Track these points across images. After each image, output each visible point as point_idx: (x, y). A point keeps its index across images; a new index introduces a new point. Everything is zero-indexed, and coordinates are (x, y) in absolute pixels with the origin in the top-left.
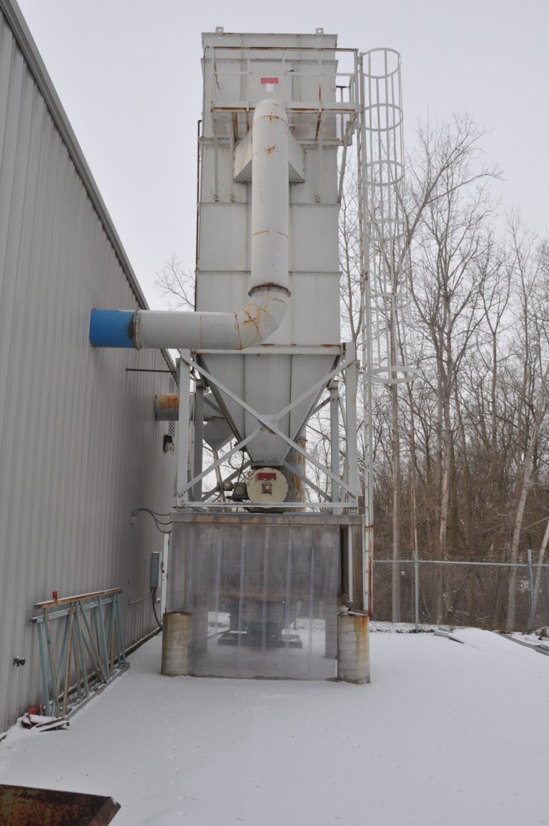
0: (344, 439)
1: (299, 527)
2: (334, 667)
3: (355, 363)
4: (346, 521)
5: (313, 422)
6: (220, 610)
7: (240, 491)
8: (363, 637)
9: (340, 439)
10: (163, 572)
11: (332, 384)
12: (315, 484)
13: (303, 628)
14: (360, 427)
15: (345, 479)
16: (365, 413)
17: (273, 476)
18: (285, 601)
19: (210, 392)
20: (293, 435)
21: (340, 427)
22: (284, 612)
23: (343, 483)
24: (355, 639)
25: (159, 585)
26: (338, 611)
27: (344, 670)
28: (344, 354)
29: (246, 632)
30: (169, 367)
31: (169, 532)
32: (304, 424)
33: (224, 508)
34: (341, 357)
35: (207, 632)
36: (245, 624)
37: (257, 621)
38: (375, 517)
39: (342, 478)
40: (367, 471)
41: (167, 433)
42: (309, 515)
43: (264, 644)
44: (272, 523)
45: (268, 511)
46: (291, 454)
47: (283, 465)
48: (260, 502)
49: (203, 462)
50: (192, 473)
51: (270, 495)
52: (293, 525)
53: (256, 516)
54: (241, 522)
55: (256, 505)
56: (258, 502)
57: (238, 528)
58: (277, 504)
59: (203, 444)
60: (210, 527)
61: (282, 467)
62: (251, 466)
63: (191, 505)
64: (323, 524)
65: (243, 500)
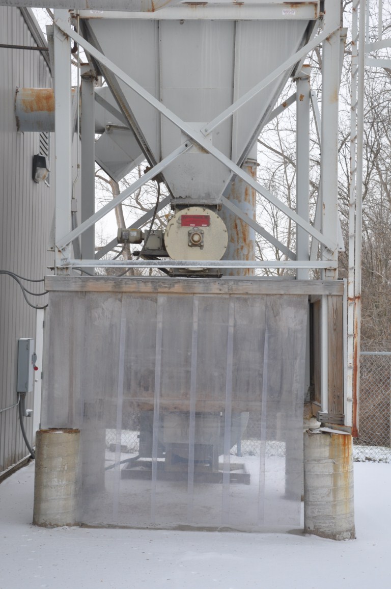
0: (318, 163)
1: (245, 299)
2: (299, 512)
3: (339, 33)
4: (318, 290)
5: (268, 135)
6: (125, 427)
7: (154, 244)
8: (344, 467)
9: (311, 163)
10: (36, 368)
11: (300, 71)
12: (272, 233)
13: (251, 454)
14: (343, 142)
15: (317, 224)
16: (352, 120)
17: (205, 220)
18: (224, 411)
19: (105, 85)
20: (237, 155)
21: (311, 142)
22: (223, 427)
23: (315, 232)
24: (331, 471)
25: (30, 389)
26: (304, 428)
27: (314, 517)
28: (321, 18)
29: (163, 460)
30: (35, 41)
31: (44, 308)
32: (254, 139)
33: (130, 269)
34: (317, 23)
35: (104, 460)
36: (162, 447)
37: (179, 442)
38: (364, 285)
39: (313, 224)
40: (352, 212)
41: (37, 152)
42: (260, 281)
43: (191, 476)
44: (202, 292)
45: (197, 273)
46: (233, 185)
47: (221, 202)
48: (184, 261)
49: (96, 200)
50: (79, 215)
51: (201, 249)
52: (236, 296)
53: (179, 282)
54: (157, 291)
55: (179, 265)
56: (182, 261)
57: (151, 300)
58: (212, 264)
59: (95, 171)
60: (107, 299)
61: (219, 205)
62: (171, 205)
63: (78, 264)
64: (283, 294)
65: (159, 258)
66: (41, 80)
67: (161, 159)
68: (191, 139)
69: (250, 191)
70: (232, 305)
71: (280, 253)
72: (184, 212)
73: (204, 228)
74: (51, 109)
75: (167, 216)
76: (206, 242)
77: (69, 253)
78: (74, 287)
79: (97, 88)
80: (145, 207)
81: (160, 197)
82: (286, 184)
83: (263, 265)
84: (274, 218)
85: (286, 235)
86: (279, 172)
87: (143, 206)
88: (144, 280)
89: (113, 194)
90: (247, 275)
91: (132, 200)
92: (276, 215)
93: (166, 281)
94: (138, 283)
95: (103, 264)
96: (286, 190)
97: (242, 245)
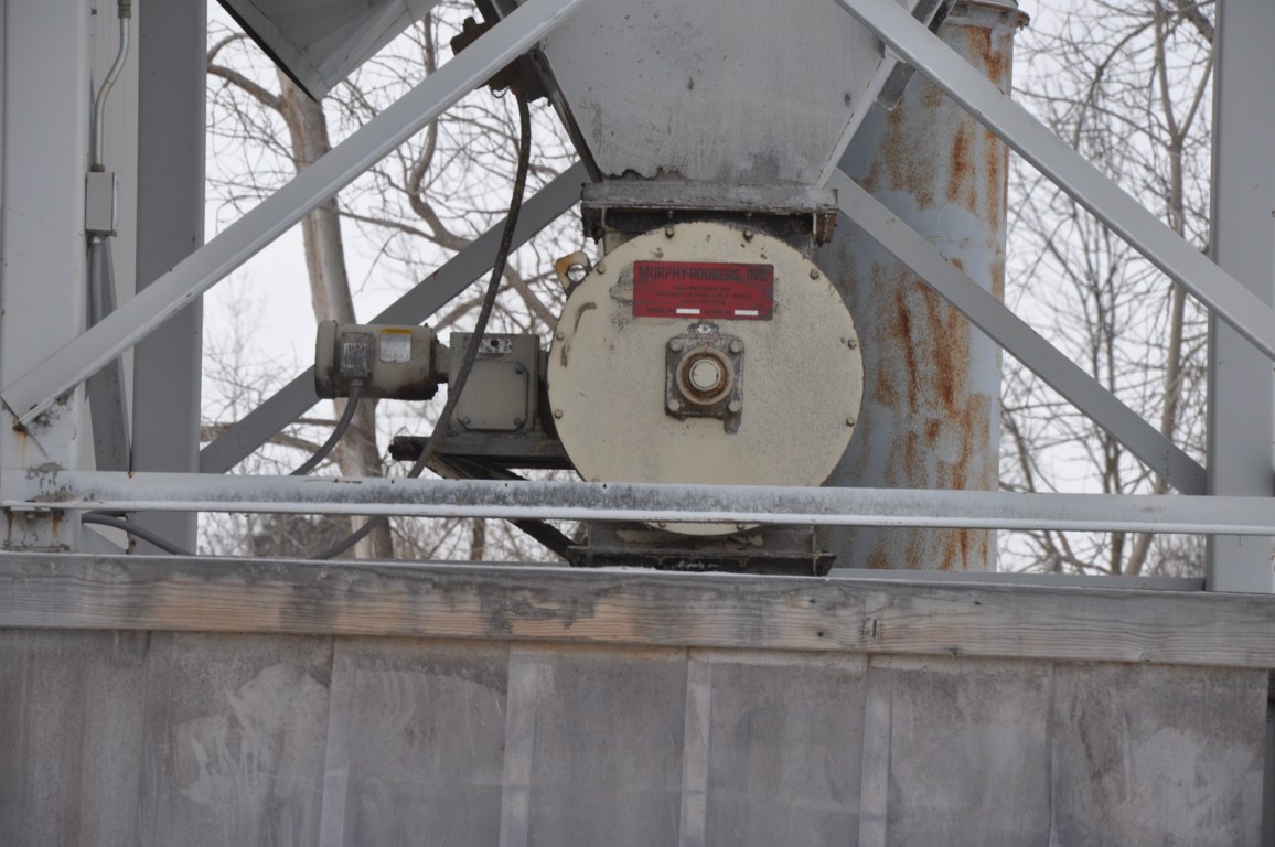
1: (945, 682)
7: (495, 402)
17: (752, 289)
33: (373, 521)
42: (1018, 591)
44: (733, 642)
45: (708, 551)
46: (895, 118)
47: (832, 202)
48: (641, 486)
49: (210, 193)
50: (123, 254)
51: (728, 430)
52: (897, 664)
53: (618, 590)
54: (505, 635)
55: (618, 506)
56: (634, 485)
57: (478, 679)
58: (779, 505)
59: (209, 49)
60: (257, 672)
61: (821, 216)
62: (584, 209)
63: (115, 496)
64: (1138, 664)
65: (518, 472)
69: (978, 152)
70: (878, 709)
71: (1128, 464)
72: (647, 246)
73: (743, 329)
75: (564, 266)
76: (757, 394)
77: (71, 437)
78: (89, 609)
80: (457, 228)
81: (530, 181)
82: (1163, 120)
83: (1036, 516)
84: (1098, 295)
85: (1158, 382)
86: (1126, 65)
87: (447, 225)
88: (444, 579)
89: (296, 161)
90: (957, 566)
91: (391, 194)
92: (1109, 281)
93: (553, 586)
94: (415, 592)
95: (238, 498)
96: (1163, 152)
97: (932, 415)
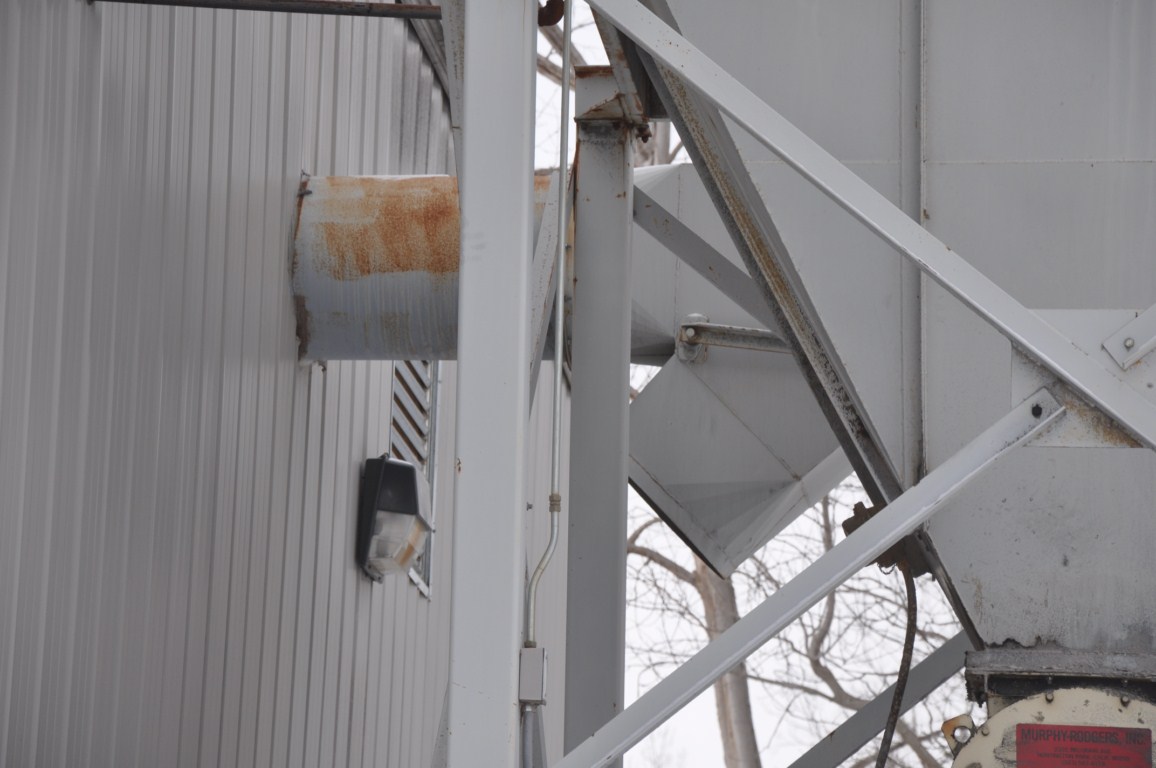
41: (380, 445)
50: (553, 719)
62: (969, 676)
66: (408, 141)
67: (920, 472)
68: (1058, 383)
72: (1028, 710)
74: (446, 262)
75: (949, 726)
79: (643, 172)
87: (844, 685)
89: (708, 630)
91: (794, 658)
